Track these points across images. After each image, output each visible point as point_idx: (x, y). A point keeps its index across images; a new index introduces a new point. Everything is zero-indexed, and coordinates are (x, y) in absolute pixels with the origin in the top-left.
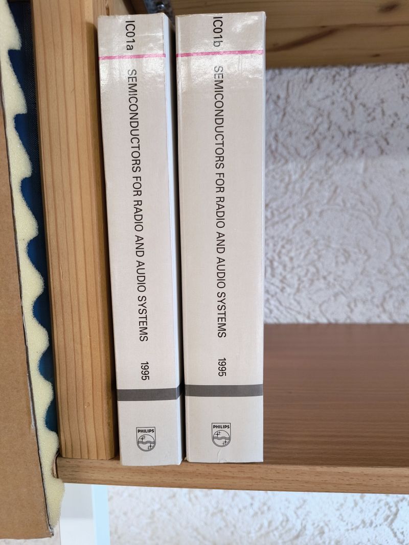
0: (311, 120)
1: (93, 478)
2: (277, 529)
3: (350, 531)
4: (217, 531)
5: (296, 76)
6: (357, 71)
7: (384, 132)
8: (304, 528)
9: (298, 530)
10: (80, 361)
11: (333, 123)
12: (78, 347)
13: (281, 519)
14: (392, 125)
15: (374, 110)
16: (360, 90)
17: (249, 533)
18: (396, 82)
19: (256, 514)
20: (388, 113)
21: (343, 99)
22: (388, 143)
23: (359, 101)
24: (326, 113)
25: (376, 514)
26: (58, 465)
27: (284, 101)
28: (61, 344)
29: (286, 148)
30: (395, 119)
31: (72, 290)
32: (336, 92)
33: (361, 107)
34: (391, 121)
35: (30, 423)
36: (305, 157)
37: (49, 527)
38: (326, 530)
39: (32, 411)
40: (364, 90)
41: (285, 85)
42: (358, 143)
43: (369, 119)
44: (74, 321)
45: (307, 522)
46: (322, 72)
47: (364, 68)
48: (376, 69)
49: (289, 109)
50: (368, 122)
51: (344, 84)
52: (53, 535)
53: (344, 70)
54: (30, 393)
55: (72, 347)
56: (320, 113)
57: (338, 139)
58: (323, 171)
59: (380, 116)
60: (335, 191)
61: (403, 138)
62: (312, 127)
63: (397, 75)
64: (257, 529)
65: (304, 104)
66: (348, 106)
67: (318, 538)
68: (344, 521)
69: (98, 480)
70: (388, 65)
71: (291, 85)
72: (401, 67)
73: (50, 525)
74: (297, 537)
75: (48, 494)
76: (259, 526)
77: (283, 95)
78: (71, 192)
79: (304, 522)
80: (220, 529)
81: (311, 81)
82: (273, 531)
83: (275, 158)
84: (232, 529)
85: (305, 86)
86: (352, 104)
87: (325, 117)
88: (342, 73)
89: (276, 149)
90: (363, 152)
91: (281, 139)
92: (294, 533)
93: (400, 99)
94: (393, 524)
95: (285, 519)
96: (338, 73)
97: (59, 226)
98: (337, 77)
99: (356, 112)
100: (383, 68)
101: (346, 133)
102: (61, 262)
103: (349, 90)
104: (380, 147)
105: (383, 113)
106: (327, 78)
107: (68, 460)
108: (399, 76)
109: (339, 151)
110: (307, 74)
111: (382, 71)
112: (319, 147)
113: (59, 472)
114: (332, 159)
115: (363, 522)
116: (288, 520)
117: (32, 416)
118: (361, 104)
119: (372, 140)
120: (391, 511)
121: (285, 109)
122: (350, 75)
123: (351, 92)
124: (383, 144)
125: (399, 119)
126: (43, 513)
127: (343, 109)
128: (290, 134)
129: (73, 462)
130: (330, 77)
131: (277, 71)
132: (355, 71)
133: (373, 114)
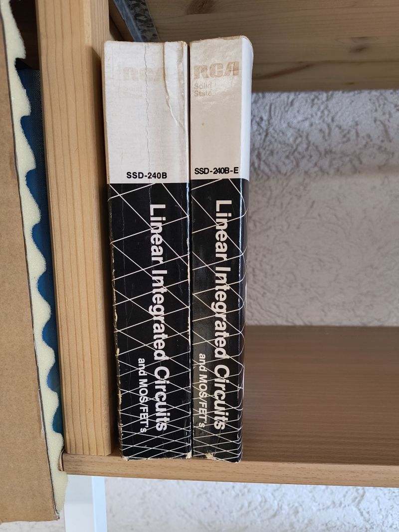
0: (291, 140)
1: (93, 471)
2: (256, 509)
3: (322, 511)
4: (202, 511)
5: (278, 99)
6: (334, 96)
7: (358, 152)
8: (281, 508)
9: (275, 510)
10: (82, 374)
11: (312, 143)
12: (81, 362)
13: (260, 500)
14: (365, 146)
15: (349, 132)
16: (337, 113)
17: (231, 512)
18: (370, 106)
19: (238, 495)
20: (362, 134)
21: (321, 121)
22: (361, 163)
23: (335, 124)
24: (305, 134)
25: (345, 496)
26: (64, 460)
27: (267, 123)
28: (67, 360)
29: (269, 166)
30: (368, 140)
31: (76, 316)
32: (314, 114)
33: (337, 129)
34: (364, 142)
35: (41, 429)
36: (286, 174)
37: (56, 512)
38: (300, 509)
39: (42, 418)
40: (339, 114)
41: (267, 108)
42: (334, 162)
43: (345, 139)
44: (78, 342)
45: (283, 502)
46: (302, 95)
47: (341, 92)
48: (352, 94)
49: (271, 130)
50: (344, 143)
51: (322, 108)
52: (59, 518)
53: (322, 94)
54: (40, 404)
55: (76, 363)
56: (299, 133)
57: (315, 159)
58: (302, 188)
59: (354, 137)
60: (312, 206)
61: (374, 158)
62: (292, 147)
63: (370, 100)
64: (238, 509)
65: (284, 125)
66: (325, 127)
67: (293, 517)
68: (316, 502)
69: (98, 472)
70: (363, 91)
71: (273, 107)
72: (374, 93)
73: (56, 510)
74: (274, 516)
75: (54, 485)
76: (240, 506)
77: (265, 118)
78: (75, 234)
79: (280, 503)
80: (205, 508)
81: (292, 103)
82: (252, 511)
83: (258, 175)
84: (216, 509)
85: (286, 109)
86: (329, 125)
87: (304, 138)
88: (320, 97)
89: (259, 166)
90: (338, 170)
91: (263, 157)
92: (271, 512)
93: (373, 122)
94: (360, 505)
95: (264, 500)
96: (316, 97)
97: (65, 263)
98: (316, 101)
99: (332, 134)
100: (358, 93)
101: (323, 153)
102: (66, 292)
103: (326, 112)
104: (354, 166)
105: (357, 134)
106: (307, 101)
107: (72, 456)
108: (372, 101)
109: (316, 169)
110: (288, 98)
111: (357, 96)
112: (298, 165)
113: (64, 466)
114: (310, 176)
115: (334, 503)
116: (266, 501)
117: (42, 423)
118: (337, 126)
119: (347, 159)
120: (358, 493)
121: (267, 130)
122: (327, 100)
123: (328, 115)
124: (356, 163)
125: (371, 140)
126: (51, 501)
127: (321, 130)
128: (272, 153)
129: (76, 458)
130: (309, 101)
131: (260, 95)
132: (332, 95)
133: (348, 136)
